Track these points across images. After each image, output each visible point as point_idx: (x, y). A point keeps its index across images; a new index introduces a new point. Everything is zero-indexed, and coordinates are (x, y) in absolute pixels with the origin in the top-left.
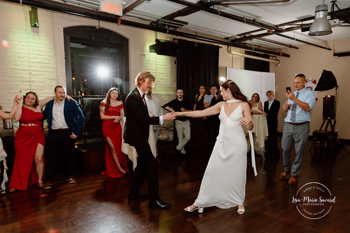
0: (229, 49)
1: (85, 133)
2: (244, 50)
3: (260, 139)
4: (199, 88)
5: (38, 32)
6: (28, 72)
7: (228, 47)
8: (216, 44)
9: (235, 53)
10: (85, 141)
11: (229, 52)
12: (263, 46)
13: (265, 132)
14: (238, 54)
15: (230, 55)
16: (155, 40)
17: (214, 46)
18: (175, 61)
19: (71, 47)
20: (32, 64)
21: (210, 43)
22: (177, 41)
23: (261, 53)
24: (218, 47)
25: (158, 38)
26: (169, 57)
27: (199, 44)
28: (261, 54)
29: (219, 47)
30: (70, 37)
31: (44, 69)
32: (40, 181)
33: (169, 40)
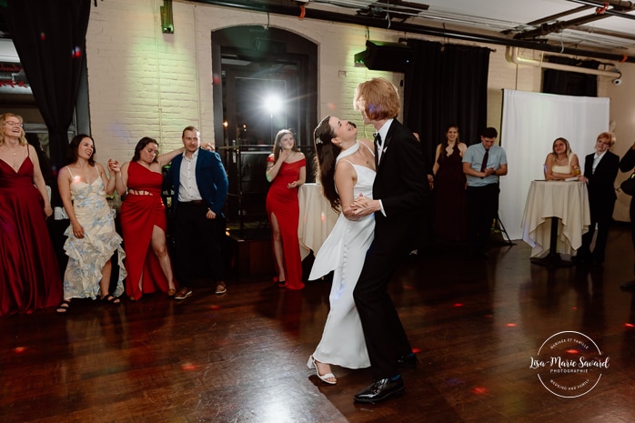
0: (511, 53)
1: (242, 213)
2: (543, 53)
3: (571, 231)
4: (447, 131)
5: (171, 42)
6: (156, 109)
7: (508, 48)
8: (483, 45)
9: (523, 60)
10: (242, 226)
11: (510, 58)
12: (584, 42)
13: (582, 218)
14: (529, 62)
15: (512, 66)
16: (365, 43)
17: (479, 48)
18: (402, 82)
19: (222, 65)
20: (163, 95)
21: (471, 43)
22: (405, 43)
23: (579, 58)
24: (487, 51)
25: (371, 39)
26: (391, 73)
27: (448, 45)
28: (580, 61)
29: (490, 50)
30: (222, 47)
31: (182, 103)
32: (171, 286)
33: (391, 41)
